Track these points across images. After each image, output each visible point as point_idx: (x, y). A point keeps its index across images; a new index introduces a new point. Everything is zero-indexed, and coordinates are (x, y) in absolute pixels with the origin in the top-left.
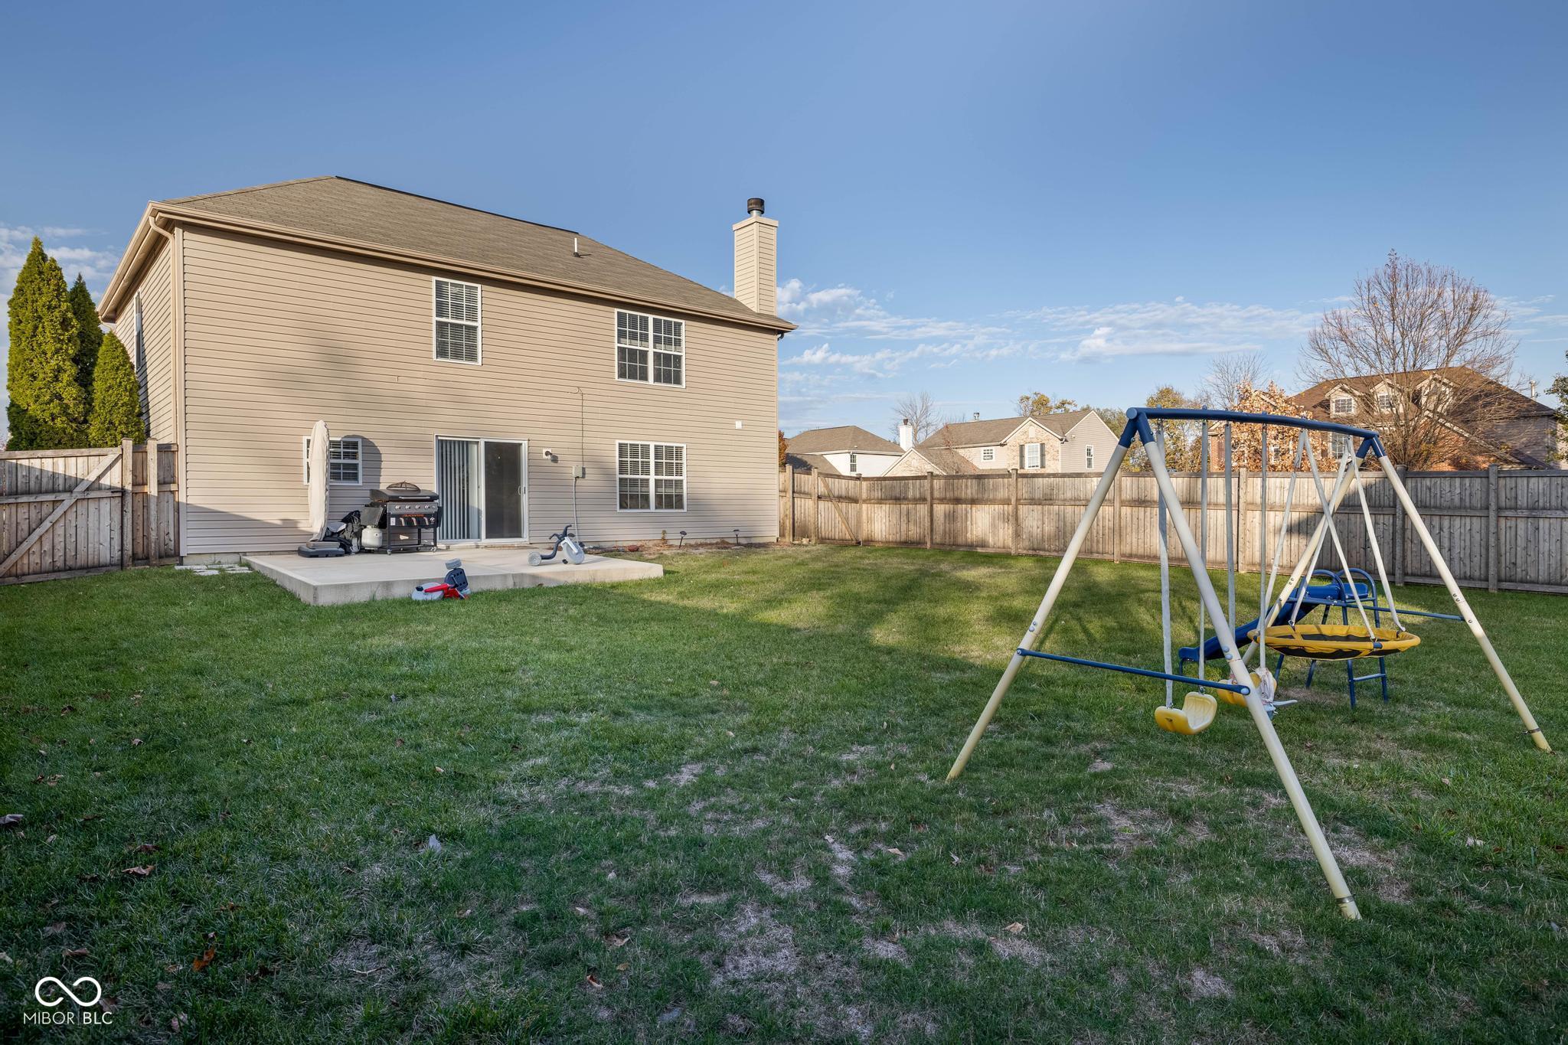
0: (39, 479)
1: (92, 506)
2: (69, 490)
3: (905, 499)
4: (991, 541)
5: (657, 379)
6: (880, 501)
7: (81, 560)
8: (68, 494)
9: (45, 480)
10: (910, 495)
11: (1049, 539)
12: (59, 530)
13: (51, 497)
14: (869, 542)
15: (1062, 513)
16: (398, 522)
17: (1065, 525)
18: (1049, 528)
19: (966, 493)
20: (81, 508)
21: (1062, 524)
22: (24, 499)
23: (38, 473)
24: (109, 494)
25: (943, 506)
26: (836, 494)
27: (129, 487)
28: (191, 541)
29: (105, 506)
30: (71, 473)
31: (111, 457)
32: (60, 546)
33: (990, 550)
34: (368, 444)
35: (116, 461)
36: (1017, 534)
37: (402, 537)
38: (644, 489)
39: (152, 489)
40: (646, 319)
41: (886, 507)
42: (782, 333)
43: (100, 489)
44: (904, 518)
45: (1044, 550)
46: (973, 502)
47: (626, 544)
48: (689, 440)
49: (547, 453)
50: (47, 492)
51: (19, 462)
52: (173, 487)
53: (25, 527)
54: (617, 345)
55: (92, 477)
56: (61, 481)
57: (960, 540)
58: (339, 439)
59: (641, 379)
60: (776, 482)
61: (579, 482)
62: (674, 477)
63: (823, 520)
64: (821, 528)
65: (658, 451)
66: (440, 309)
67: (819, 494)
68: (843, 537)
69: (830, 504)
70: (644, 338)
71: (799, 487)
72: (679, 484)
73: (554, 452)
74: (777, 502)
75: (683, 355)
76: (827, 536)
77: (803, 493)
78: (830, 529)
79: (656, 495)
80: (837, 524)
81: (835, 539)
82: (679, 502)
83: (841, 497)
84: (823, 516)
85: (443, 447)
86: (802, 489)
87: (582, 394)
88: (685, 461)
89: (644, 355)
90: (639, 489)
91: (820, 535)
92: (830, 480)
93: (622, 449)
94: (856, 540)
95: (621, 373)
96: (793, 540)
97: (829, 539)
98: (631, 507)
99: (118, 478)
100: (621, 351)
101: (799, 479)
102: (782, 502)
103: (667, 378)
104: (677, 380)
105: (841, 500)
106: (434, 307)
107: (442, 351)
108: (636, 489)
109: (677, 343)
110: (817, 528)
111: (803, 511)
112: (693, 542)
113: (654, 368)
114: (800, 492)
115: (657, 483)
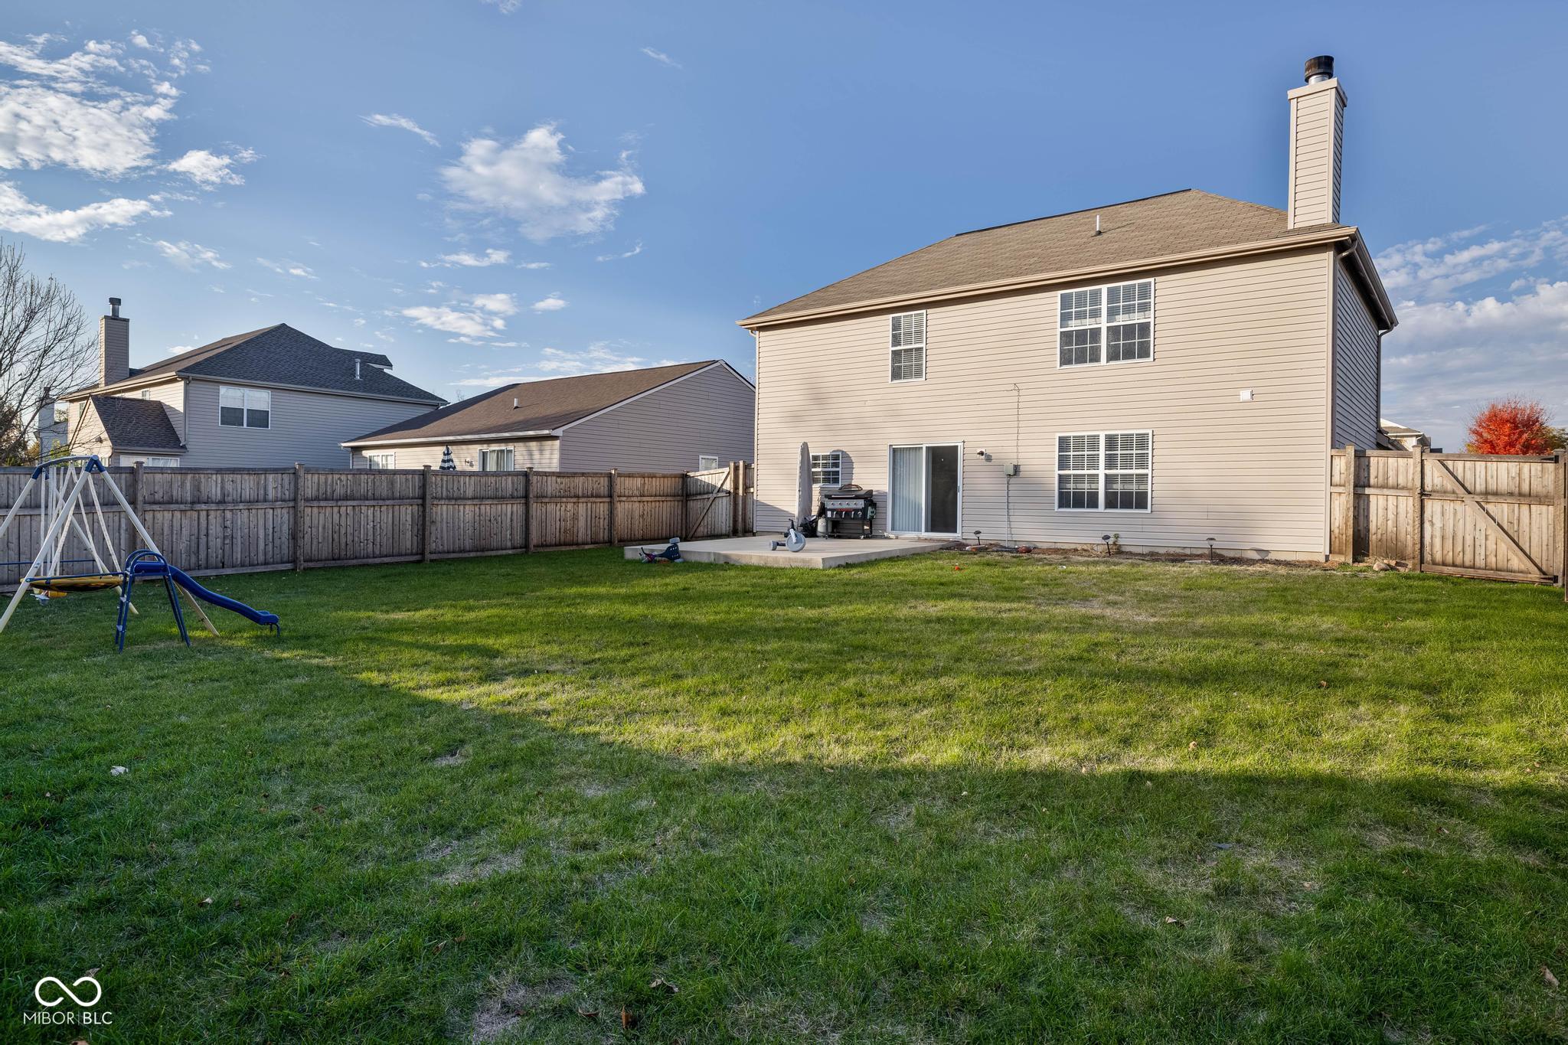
0: (703, 486)
1: (721, 499)
2: (711, 492)
5: (1113, 357)
8: (711, 495)
9: (705, 486)
12: (710, 515)
13: (707, 496)
20: (717, 501)
22: (699, 497)
23: (703, 483)
24: (725, 494)
26: (1478, 488)
27: (732, 491)
28: (758, 523)
29: (724, 498)
30: (713, 483)
31: (726, 473)
32: (709, 523)
34: (845, 456)
35: (728, 475)
38: (1092, 487)
39: (741, 492)
40: (1099, 292)
43: (722, 491)
48: (1157, 425)
49: (982, 453)
50: (706, 493)
51: (698, 477)
52: (751, 490)
53: (700, 512)
54: (1059, 330)
55: (720, 485)
56: (710, 487)
59: (1091, 361)
60: (1325, 471)
61: (1013, 480)
62: (1134, 471)
63: (1438, 534)
64: (1432, 545)
65: (1111, 442)
66: (896, 340)
67: (1428, 488)
68: (1502, 564)
69: (1458, 506)
70: (1095, 314)
71: (1381, 479)
72: (1142, 479)
73: (988, 451)
74: (1323, 502)
75: (1152, 320)
76: (1449, 559)
77: (1393, 488)
78: (1460, 548)
79: (1107, 494)
80: (1481, 540)
81: (1473, 567)
82: (1141, 501)
83: (1496, 494)
84: (1438, 524)
85: (896, 454)
86: (1391, 482)
87: (1019, 390)
88: (1150, 451)
89: (1095, 333)
90: (1086, 486)
91: (1428, 557)
92: (1460, 464)
93: (1064, 443)
94: (1544, 573)
95: (1066, 360)
96: (1355, 560)
97: (1454, 565)
98: (1075, 506)
99: (728, 486)
100: (1066, 337)
101: (1381, 465)
102: (1337, 503)
103: (1129, 354)
104: (1144, 352)
105: (1491, 498)
106: (890, 339)
107: (896, 374)
108: (1079, 486)
109: (1144, 308)
110: (1418, 546)
111: (1391, 516)
112: (1162, 551)
113: (1108, 345)
114: (1385, 486)
115: (1109, 479)
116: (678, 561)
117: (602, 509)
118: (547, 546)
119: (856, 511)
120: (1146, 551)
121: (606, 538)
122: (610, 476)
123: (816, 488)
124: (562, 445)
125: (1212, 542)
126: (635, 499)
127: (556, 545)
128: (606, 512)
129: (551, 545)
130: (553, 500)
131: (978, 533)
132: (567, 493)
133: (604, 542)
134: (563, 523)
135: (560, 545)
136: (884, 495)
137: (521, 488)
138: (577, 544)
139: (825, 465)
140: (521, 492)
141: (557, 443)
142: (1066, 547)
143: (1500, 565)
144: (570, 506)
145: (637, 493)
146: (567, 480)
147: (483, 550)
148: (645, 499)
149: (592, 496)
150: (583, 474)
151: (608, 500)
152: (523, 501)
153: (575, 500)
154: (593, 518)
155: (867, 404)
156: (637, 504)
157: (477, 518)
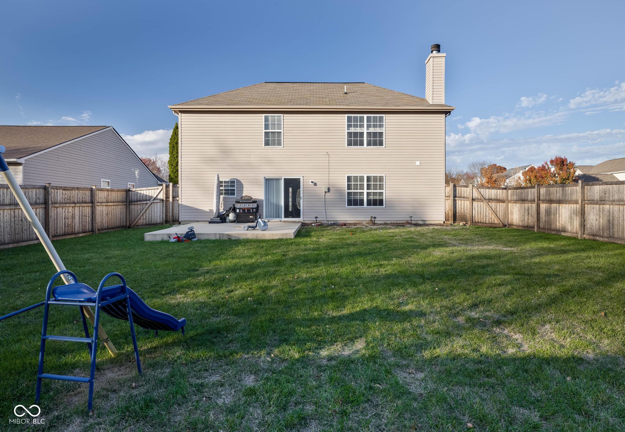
0: (143, 197)
1: (156, 204)
2: (149, 200)
3: (527, 200)
4: (569, 228)
5: (369, 144)
6: (516, 201)
7: (153, 222)
8: (149, 201)
9: (144, 197)
10: (529, 198)
11: (603, 229)
12: (147, 213)
13: (145, 202)
14: (511, 225)
15: (611, 210)
16: (240, 211)
17: (613, 219)
18: (603, 221)
19: (556, 197)
20: (153, 205)
21: (611, 218)
22: (139, 203)
23: (142, 195)
24: (159, 201)
25: (545, 205)
26: (487, 197)
27: (164, 199)
28: (182, 216)
29: (159, 204)
30: (150, 195)
31: (160, 189)
32: (147, 217)
33: (568, 234)
34: (239, 182)
35: (161, 190)
36: (583, 225)
37: (251, 217)
38: (361, 197)
39: (171, 200)
40: (363, 117)
41: (518, 205)
42: (449, 112)
43: (157, 199)
44: (526, 212)
45: (600, 236)
46: (560, 202)
47: (342, 222)
48: (387, 172)
49: (312, 182)
50: (145, 201)
51: (138, 192)
52: (178, 199)
53: (140, 211)
54: (347, 131)
55: (155, 196)
56: (148, 197)
57: (553, 227)
58: (228, 180)
59: (360, 145)
60: (443, 191)
61: (327, 194)
62: (378, 191)
63: (476, 213)
64: (475, 216)
65: (369, 179)
66: (266, 127)
67: (474, 198)
68: (493, 222)
69: (482, 203)
70: (362, 126)
71: (460, 194)
72: (381, 194)
73: (315, 181)
74: (443, 202)
75: (384, 131)
76: (479, 221)
77: (463, 198)
78: (482, 217)
79: (367, 200)
80: (487, 215)
81: (485, 223)
82: (381, 202)
83: (491, 199)
84: (477, 210)
85: (268, 181)
86: (462, 196)
87: (329, 155)
88: (384, 183)
89: (362, 134)
90: (359, 197)
91: (474, 221)
92: (482, 190)
93: (349, 179)
94: (503, 224)
95: (349, 144)
96: (454, 223)
97: (481, 223)
98: (354, 205)
99: (162, 196)
100: (349, 134)
101: (460, 190)
102: (447, 203)
103: (375, 144)
104: (381, 144)
105: (491, 201)
106: (264, 126)
107: (267, 143)
108: (356, 197)
109: (381, 126)
110: (472, 217)
111: (462, 207)
112: (389, 222)
113: (367, 140)
114: (461, 197)
115: (368, 194)
116: (194, 240)
117: (87, 210)
118: (57, 236)
119: (253, 209)
120: (383, 222)
121: (90, 229)
122: (91, 190)
123: (222, 197)
124: (24, 169)
125: (411, 218)
126: (104, 204)
127: (63, 235)
128: (90, 213)
129: (60, 236)
130: (62, 205)
131: (316, 217)
132: (69, 201)
133: (89, 232)
134: (67, 220)
135: (65, 235)
136: (262, 201)
137: (41, 197)
138: (75, 234)
139: (225, 186)
140: (42, 200)
141: (21, 167)
142: (350, 222)
143: (492, 222)
144: (70, 209)
145: (104, 200)
146: (69, 192)
147: (17, 242)
148: (109, 204)
149: (82, 203)
150: (78, 189)
151: (90, 205)
152: (43, 206)
153: (73, 205)
154: (82, 216)
155: (251, 156)
156: (105, 207)
157: (13, 219)
